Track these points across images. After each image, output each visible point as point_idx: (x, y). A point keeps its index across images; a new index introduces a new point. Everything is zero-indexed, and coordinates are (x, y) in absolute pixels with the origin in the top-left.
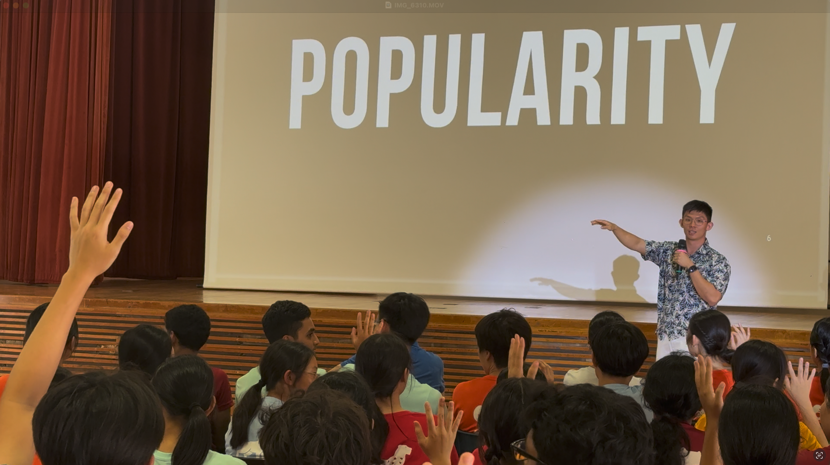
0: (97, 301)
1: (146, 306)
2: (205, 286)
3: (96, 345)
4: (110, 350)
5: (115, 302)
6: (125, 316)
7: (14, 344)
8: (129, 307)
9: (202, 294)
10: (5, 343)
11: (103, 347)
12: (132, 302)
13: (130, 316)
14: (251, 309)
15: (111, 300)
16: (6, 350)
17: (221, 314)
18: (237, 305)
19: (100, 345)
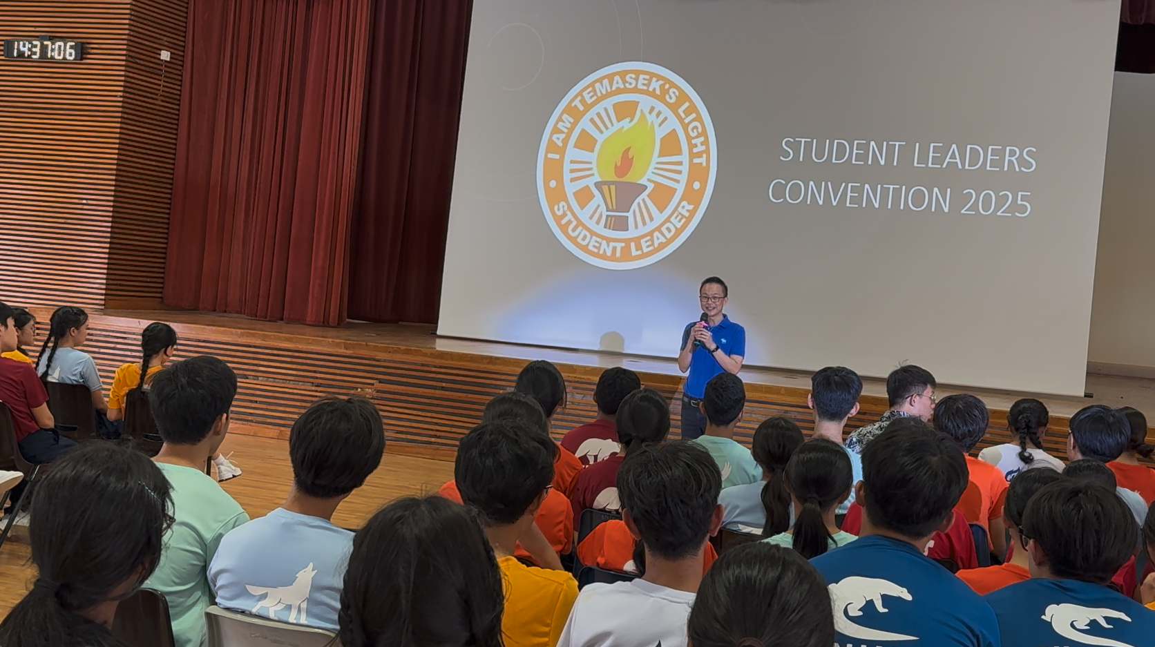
0: (356, 344)
1: (407, 352)
2: (439, 333)
3: (353, 388)
4: (367, 394)
5: (375, 346)
6: (385, 361)
7: (266, 381)
8: (390, 352)
9: (435, 341)
10: (258, 380)
11: (359, 390)
12: (393, 348)
13: (389, 361)
14: (516, 362)
15: (371, 344)
16: (258, 387)
17: (484, 366)
18: (503, 358)
19: (357, 389)
